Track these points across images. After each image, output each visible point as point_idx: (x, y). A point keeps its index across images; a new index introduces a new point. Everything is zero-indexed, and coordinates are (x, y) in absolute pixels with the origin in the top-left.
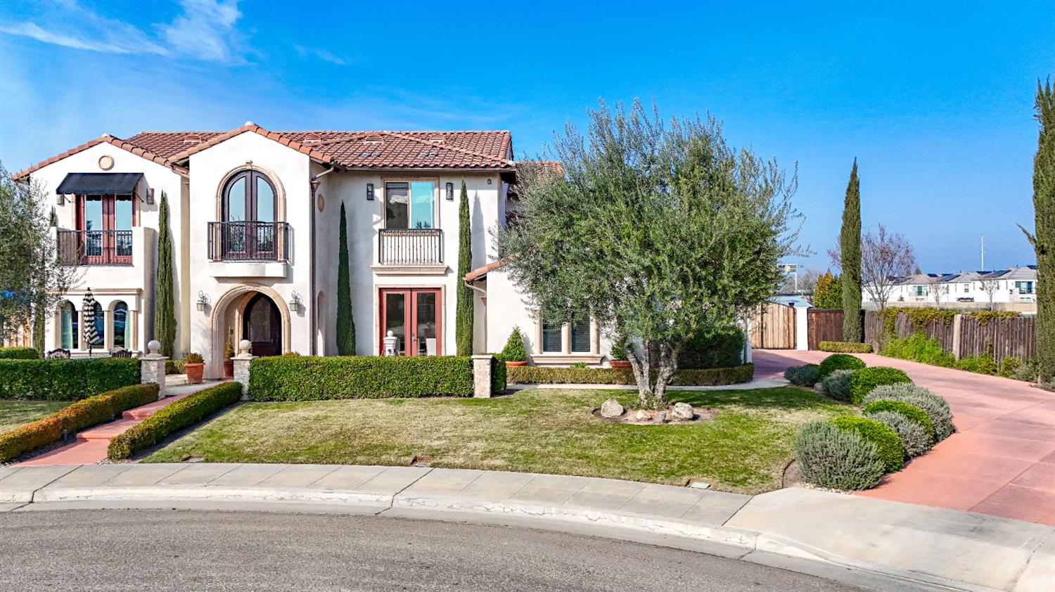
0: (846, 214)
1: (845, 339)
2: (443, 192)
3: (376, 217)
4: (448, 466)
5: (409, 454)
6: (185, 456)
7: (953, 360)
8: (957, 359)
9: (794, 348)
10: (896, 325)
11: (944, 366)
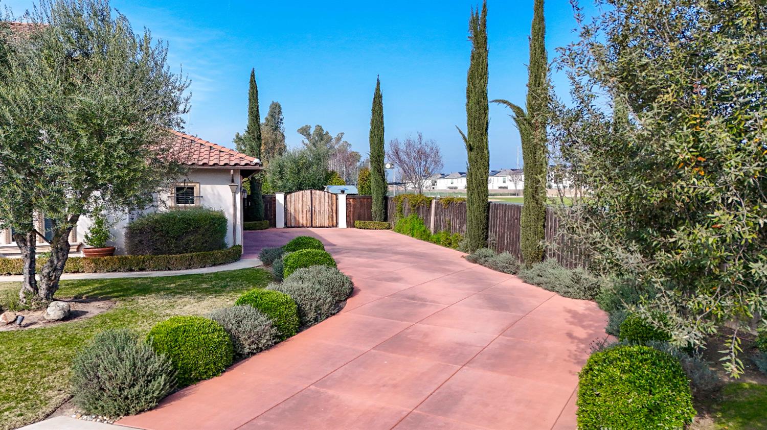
0: (373, 120)
1: (373, 219)
7: (429, 236)
8: (432, 234)
9: (336, 227)
10: (403, 207)
11: (424, 240)
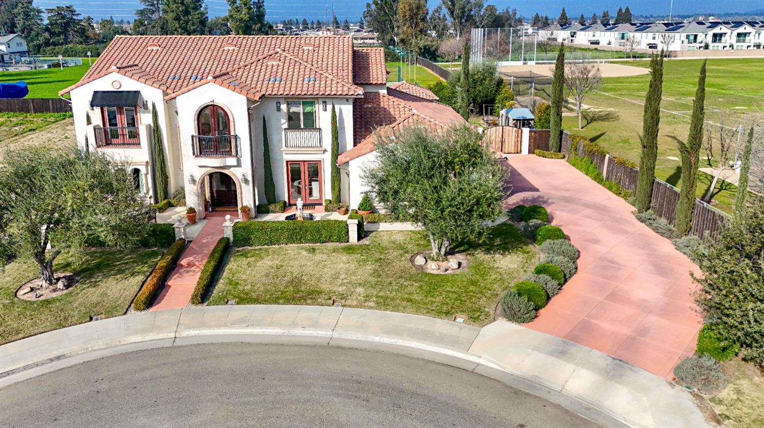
1: (550, 149)
2: (321, 106)
3: (283, 121)
4: (350, 306)
5: (330, 299)
6: (226, 300)
7: (603, 180)
9: (520, 153)
10: (578, 147)
11: (598, 182)
